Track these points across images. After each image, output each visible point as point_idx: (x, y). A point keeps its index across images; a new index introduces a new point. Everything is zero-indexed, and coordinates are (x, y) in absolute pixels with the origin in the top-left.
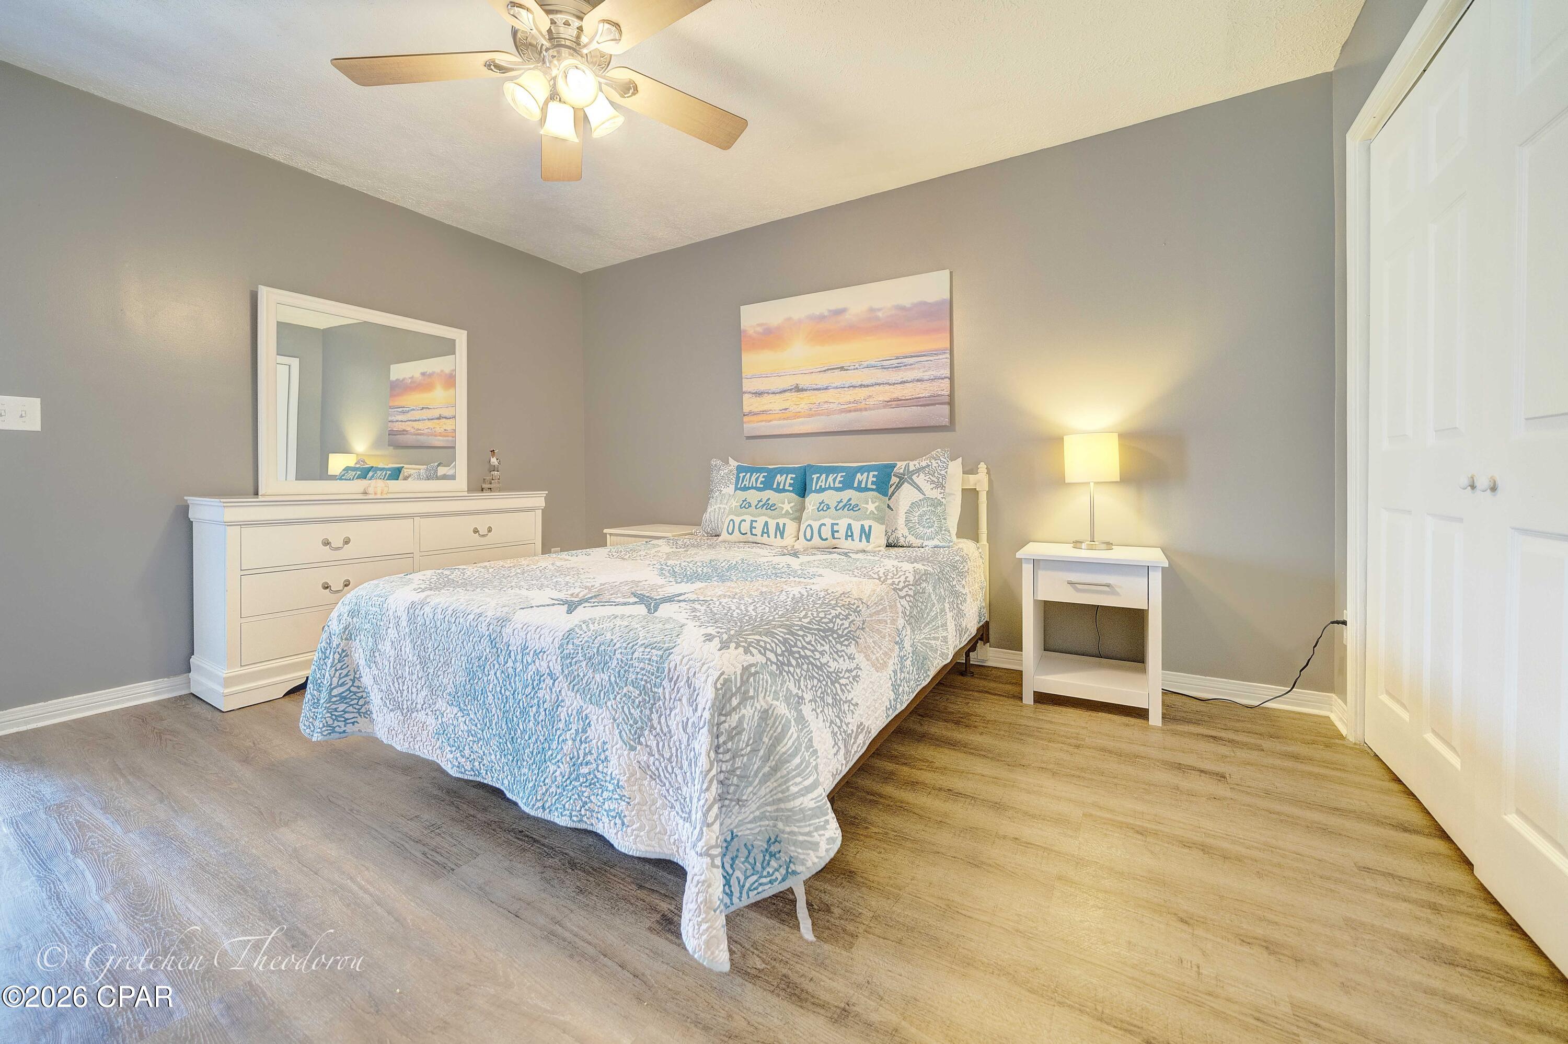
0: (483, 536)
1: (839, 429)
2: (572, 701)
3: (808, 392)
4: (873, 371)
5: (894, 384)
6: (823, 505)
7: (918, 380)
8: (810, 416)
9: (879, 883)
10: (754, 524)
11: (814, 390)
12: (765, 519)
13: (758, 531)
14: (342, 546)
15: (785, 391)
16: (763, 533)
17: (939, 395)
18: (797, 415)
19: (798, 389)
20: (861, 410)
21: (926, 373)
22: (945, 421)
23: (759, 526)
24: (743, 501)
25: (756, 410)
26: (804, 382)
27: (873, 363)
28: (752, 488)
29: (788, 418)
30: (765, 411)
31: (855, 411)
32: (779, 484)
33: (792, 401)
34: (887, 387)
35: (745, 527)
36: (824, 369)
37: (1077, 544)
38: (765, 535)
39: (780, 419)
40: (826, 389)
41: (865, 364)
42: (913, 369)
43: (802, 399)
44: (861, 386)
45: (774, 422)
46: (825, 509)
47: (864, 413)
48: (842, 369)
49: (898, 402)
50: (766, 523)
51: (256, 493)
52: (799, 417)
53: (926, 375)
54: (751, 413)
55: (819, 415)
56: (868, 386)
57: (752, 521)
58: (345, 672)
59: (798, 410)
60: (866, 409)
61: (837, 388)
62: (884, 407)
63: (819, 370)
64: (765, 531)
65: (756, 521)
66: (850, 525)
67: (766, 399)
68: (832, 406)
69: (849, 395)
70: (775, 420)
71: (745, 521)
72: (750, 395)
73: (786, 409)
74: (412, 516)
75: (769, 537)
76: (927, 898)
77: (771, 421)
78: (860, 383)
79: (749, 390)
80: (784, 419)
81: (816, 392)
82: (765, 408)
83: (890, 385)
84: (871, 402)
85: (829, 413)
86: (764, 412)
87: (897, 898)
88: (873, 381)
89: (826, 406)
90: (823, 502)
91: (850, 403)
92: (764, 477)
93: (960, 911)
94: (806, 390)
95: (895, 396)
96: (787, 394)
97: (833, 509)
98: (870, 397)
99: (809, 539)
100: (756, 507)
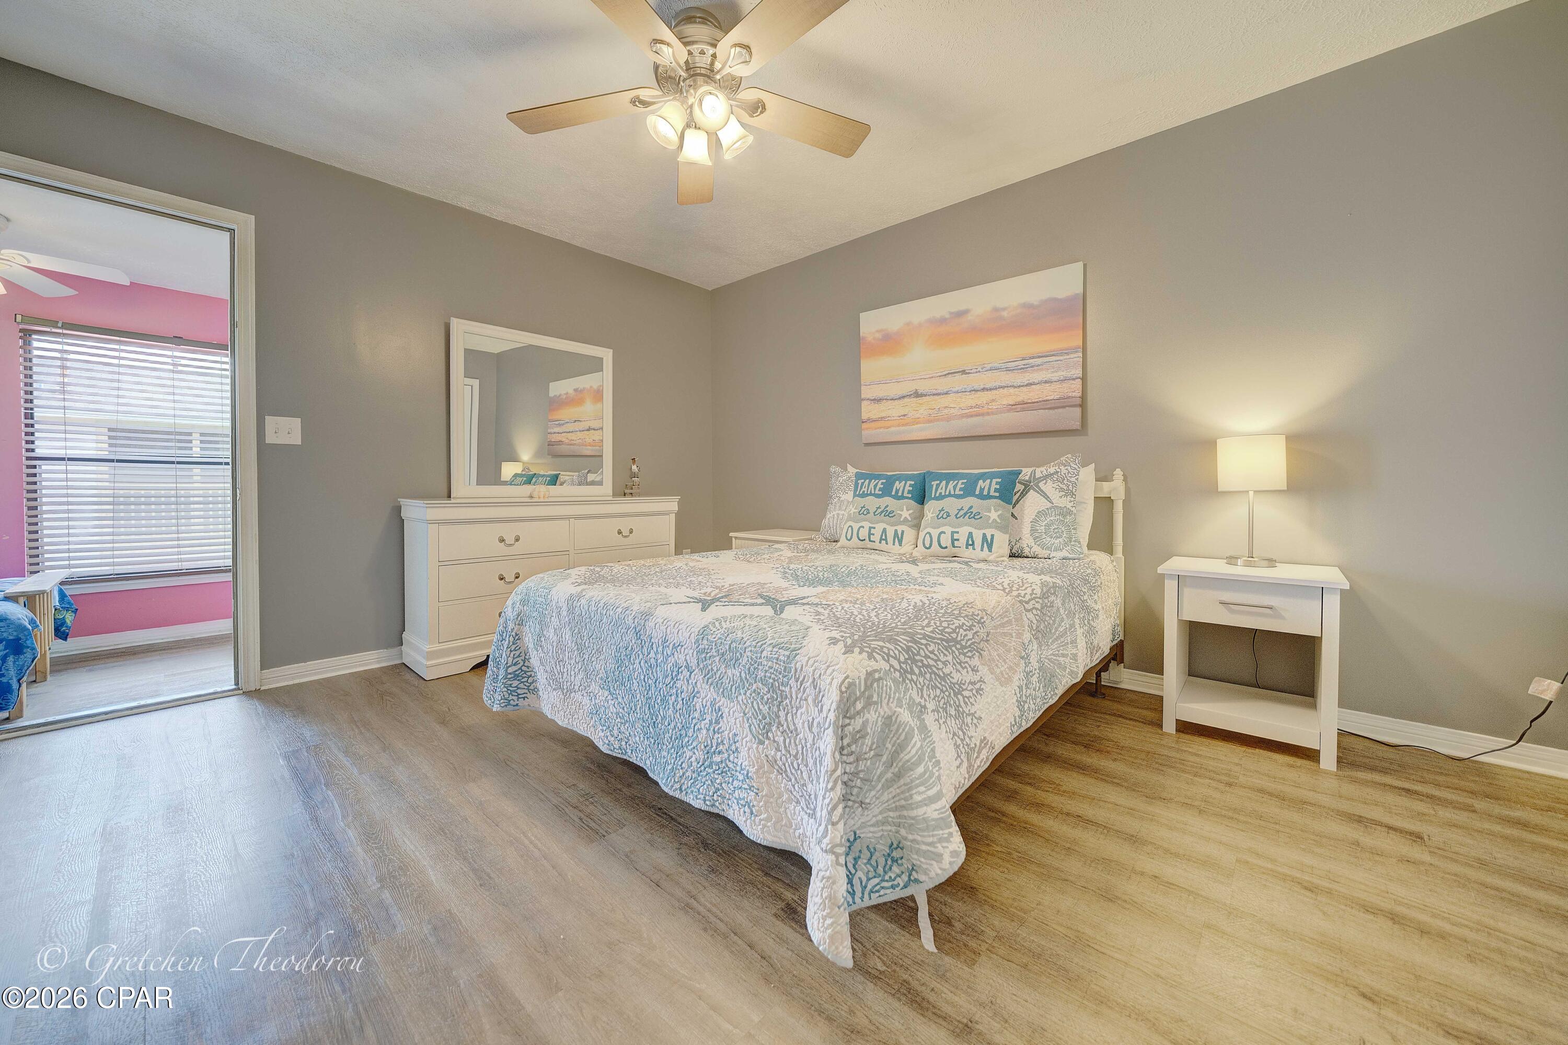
0: (626, 537)
1: (960, 435)
2: (707, 693)
3: (928, 397)
4: (996, 374)
5: (1019, 386)
6: (942, 512)
7: (1046, 382)
8: (929, 421)
9: (1002, 904)
10: (873, 531)
11: (934, 395)
12: (884, 525)
13: (876, 538)
14: (513, 543)
15: (904, 397)
16: (881, 539)
17: (1069, 397)
18: (916, 421)
19: (917, 395)
20: (983, 415)
21: (1055, 374)
22: (1077, 425)
23: (877, 533)
24: (862, 508)
25: (874, 417)
26: (922, 387)
27: (996, 365)
28: (871, 494)
29: (906, 424)
30: (883, 418)
31: (977, 415)
32: (897, 491)
33: (913, 408)
34: (1012, 390)
35: (864, 533)
36: (945, 373)
37: (1232, 560)
38: (883, 542)
39: (899, 426)
40: (947, 393)
41: (988, 367)
42: (1042, 370)
43: (921, 404)
44: (983, 389)
45: (893, 429)
46: (945, 516)
47: (987, 418)
48: (964, 372)
49: (1023, 406)
50: (884, 530)
51: (449, 496)
52: (917, 423)
53: (1055, 376)
54: (869, 420)
55: (938, 420)
56: (991, 389)
57: (870, 528)
58: (517, 653)
59: (917, 416)
60: (988, 414)
61: (958, 392)
62: (1009, 411)
63: (940, 374)
64: (884, 537)
65: (874, 528)
66: (970, 534)
67: (884, 405)
68: (952, 411)
69: (970, 400)
70: (893, 426)
71: (863, 527)
72: (869, 402)
73: (904, 415)
74: (568, 518)
75: (887, 543)
76: (1054, 926)
77: (888, 427)
78: (982, 387)
79: (868, 397)
80: (903, 425)
81: (936, 397)
82: (883, 415)
83: (1015, 387)
84: (994, 406)
85: (949, 419)
86: (882, 418)
87: (1022, 922)
88: (998, 384)
89: (946, 411)
90: (942, 510)
91: (971, 407)
92: (883, 483)
93: (1090, 944)
94: (925, 395)
95: (1019, 399)
96: (906, 400)
97: (953, 516)
98: (993, 400)
99: (928, 546)
100: (874, 513)
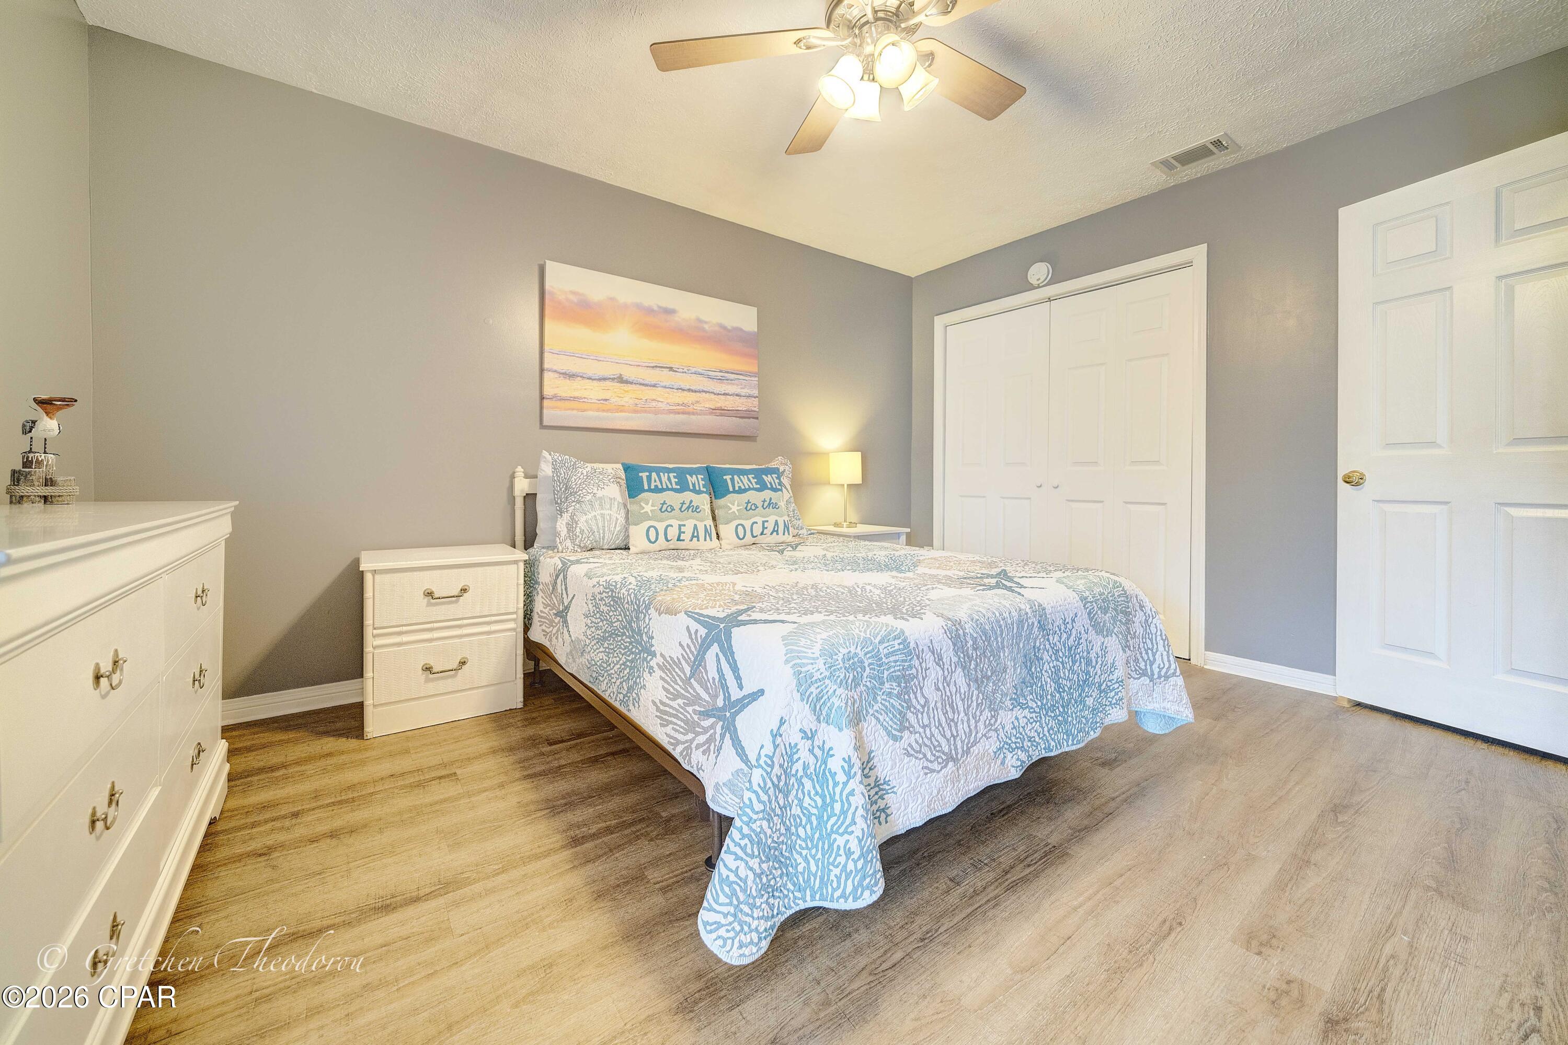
1: (668, 430)
3: (634, 385)
4: (700, 378)
5: (718, 394)
6: (750, 505)
7: (737, 395)
8: (636, 412)
10: (683, 529)
11: (641, 384)
12: (693, 522)
13: (686, 536)
15: (605, 379)
16: (693, 536)
17: (752, 411)
18: (620, 409)
19: (621, 380)
20: (688, 413)
21: (743, 390)
23: (688, 531)
24: (663, 504)
25: (564, 395)
26: (628, 373)
27: (700, 370)
28: (668, 489)
29: (608, 411)
30: (577, 398)
31: (684, 413)
32: (694, 485)
33: (613, 392)
34: (713, 396)
35: (673, 533)
36: (652, 365)
38: (695, 539)
39: (598, 410)
40: (654, 386)
41: (693, 370)
42: (733, 384)
43: (627, 391)
44: (689, 390)
45: (590, 413)
47: (693, 417)
48: (671, 369)
49: (721, 412)
50: (695, 527)
52: (621, 411)
53: (744, 392)
54: (555, 397)
55: (646, 412)
56: (696, 391)
57: (680, 526)
59: (622, 403)
60: (693, 414)
61: (665, 387)
62: (711, 414)
63: (647, 365)
64: (696, 534)
65: (685, 525)
67: (578, 383)
68: (660, 405)
69: (678, 398)
70: (591, 410)
72: (556, 375)
73: (606, 400)
75: (698, 540)
77: (585, 411)
78: (688, 387)
79: (555, 368)
80: (604, 411)
81: (643, 387)
82: (576, 394)
83: (715, 394)
84: (698, 407)
85: (657, 412)
86: (575, 399)
88: (701, 388)
89: (654, 404)
91: (678, 405)
92: (675, 477)
94: (631, 383)
95: (718, 405)
96: (608, 383)
97: (760, 508)
98: (697, 402)
99: (741, 537)
100: (680, 509)
